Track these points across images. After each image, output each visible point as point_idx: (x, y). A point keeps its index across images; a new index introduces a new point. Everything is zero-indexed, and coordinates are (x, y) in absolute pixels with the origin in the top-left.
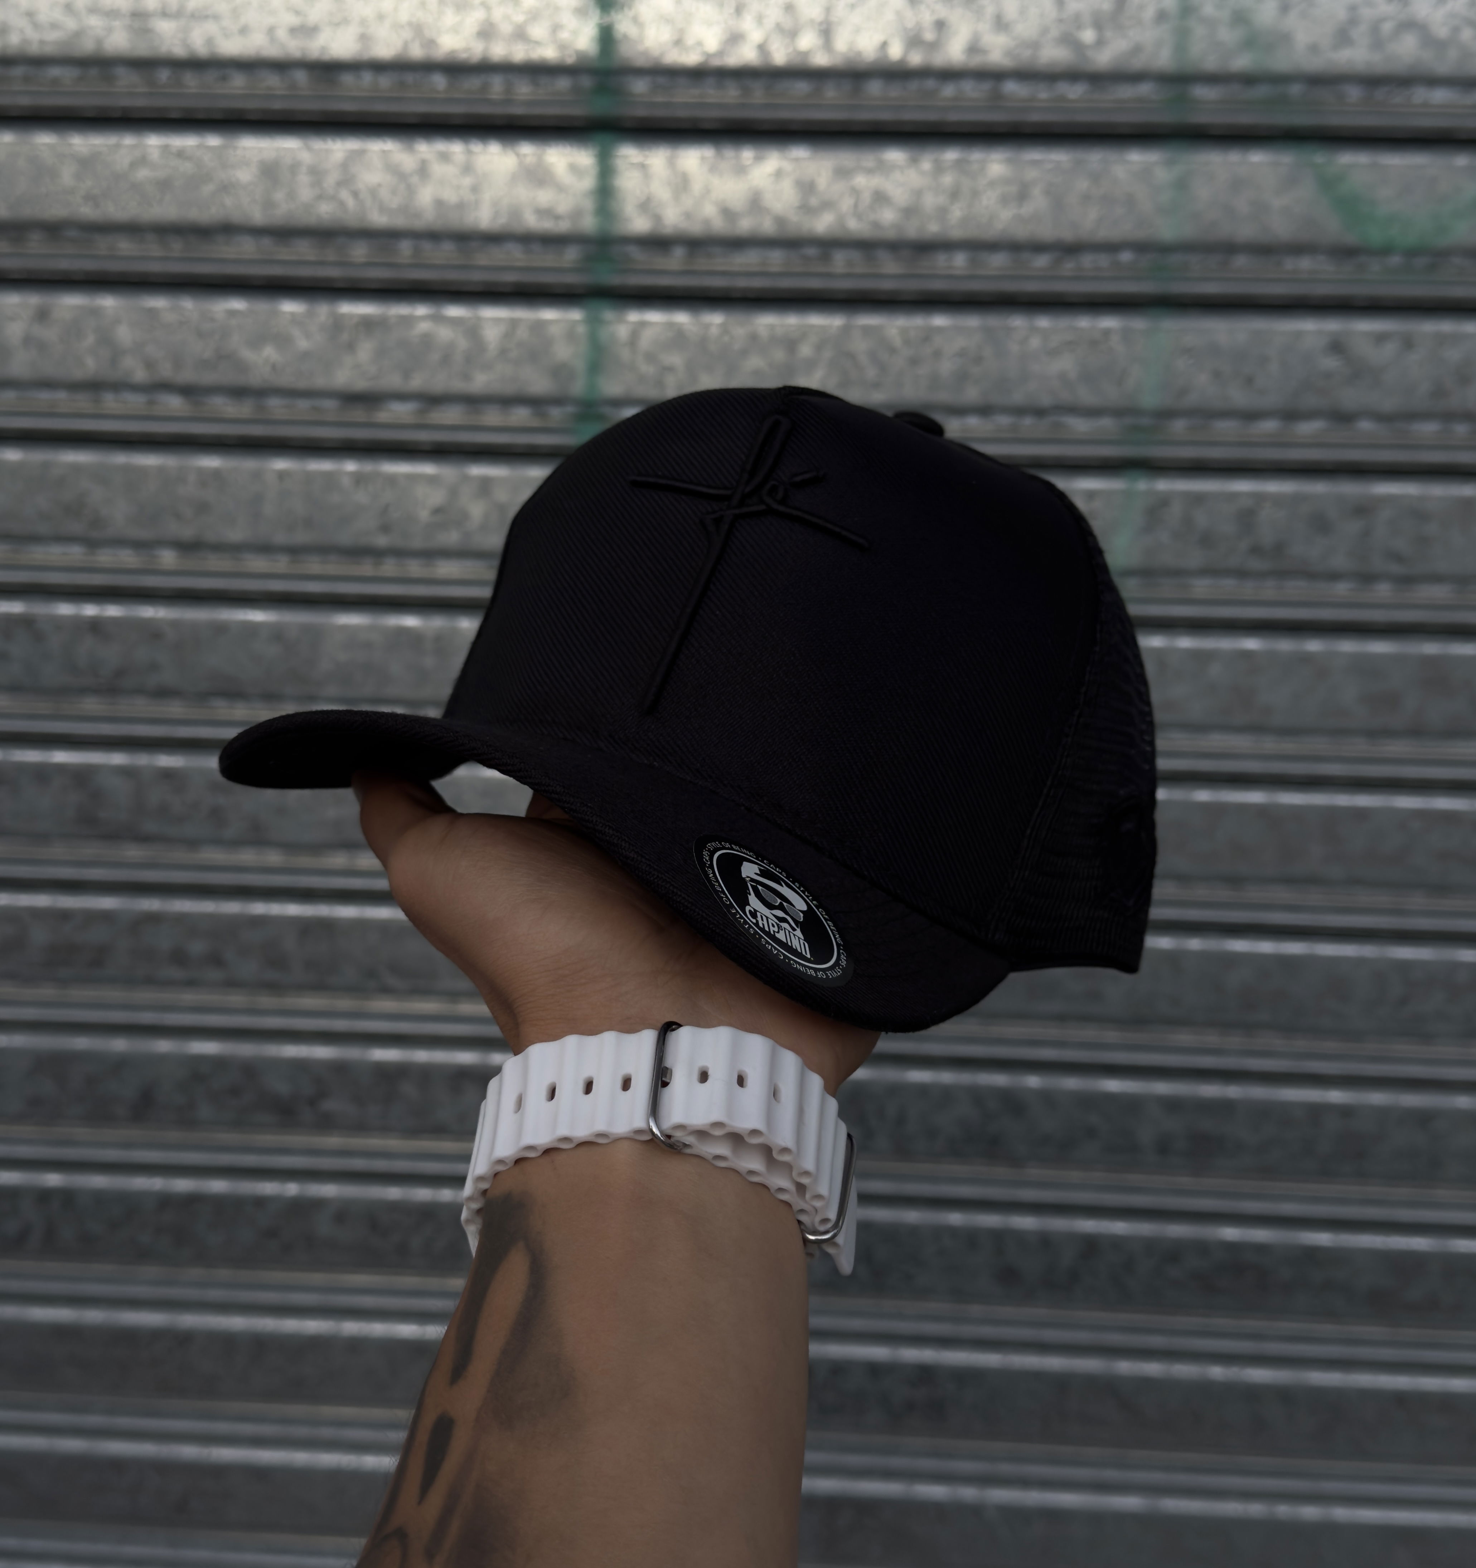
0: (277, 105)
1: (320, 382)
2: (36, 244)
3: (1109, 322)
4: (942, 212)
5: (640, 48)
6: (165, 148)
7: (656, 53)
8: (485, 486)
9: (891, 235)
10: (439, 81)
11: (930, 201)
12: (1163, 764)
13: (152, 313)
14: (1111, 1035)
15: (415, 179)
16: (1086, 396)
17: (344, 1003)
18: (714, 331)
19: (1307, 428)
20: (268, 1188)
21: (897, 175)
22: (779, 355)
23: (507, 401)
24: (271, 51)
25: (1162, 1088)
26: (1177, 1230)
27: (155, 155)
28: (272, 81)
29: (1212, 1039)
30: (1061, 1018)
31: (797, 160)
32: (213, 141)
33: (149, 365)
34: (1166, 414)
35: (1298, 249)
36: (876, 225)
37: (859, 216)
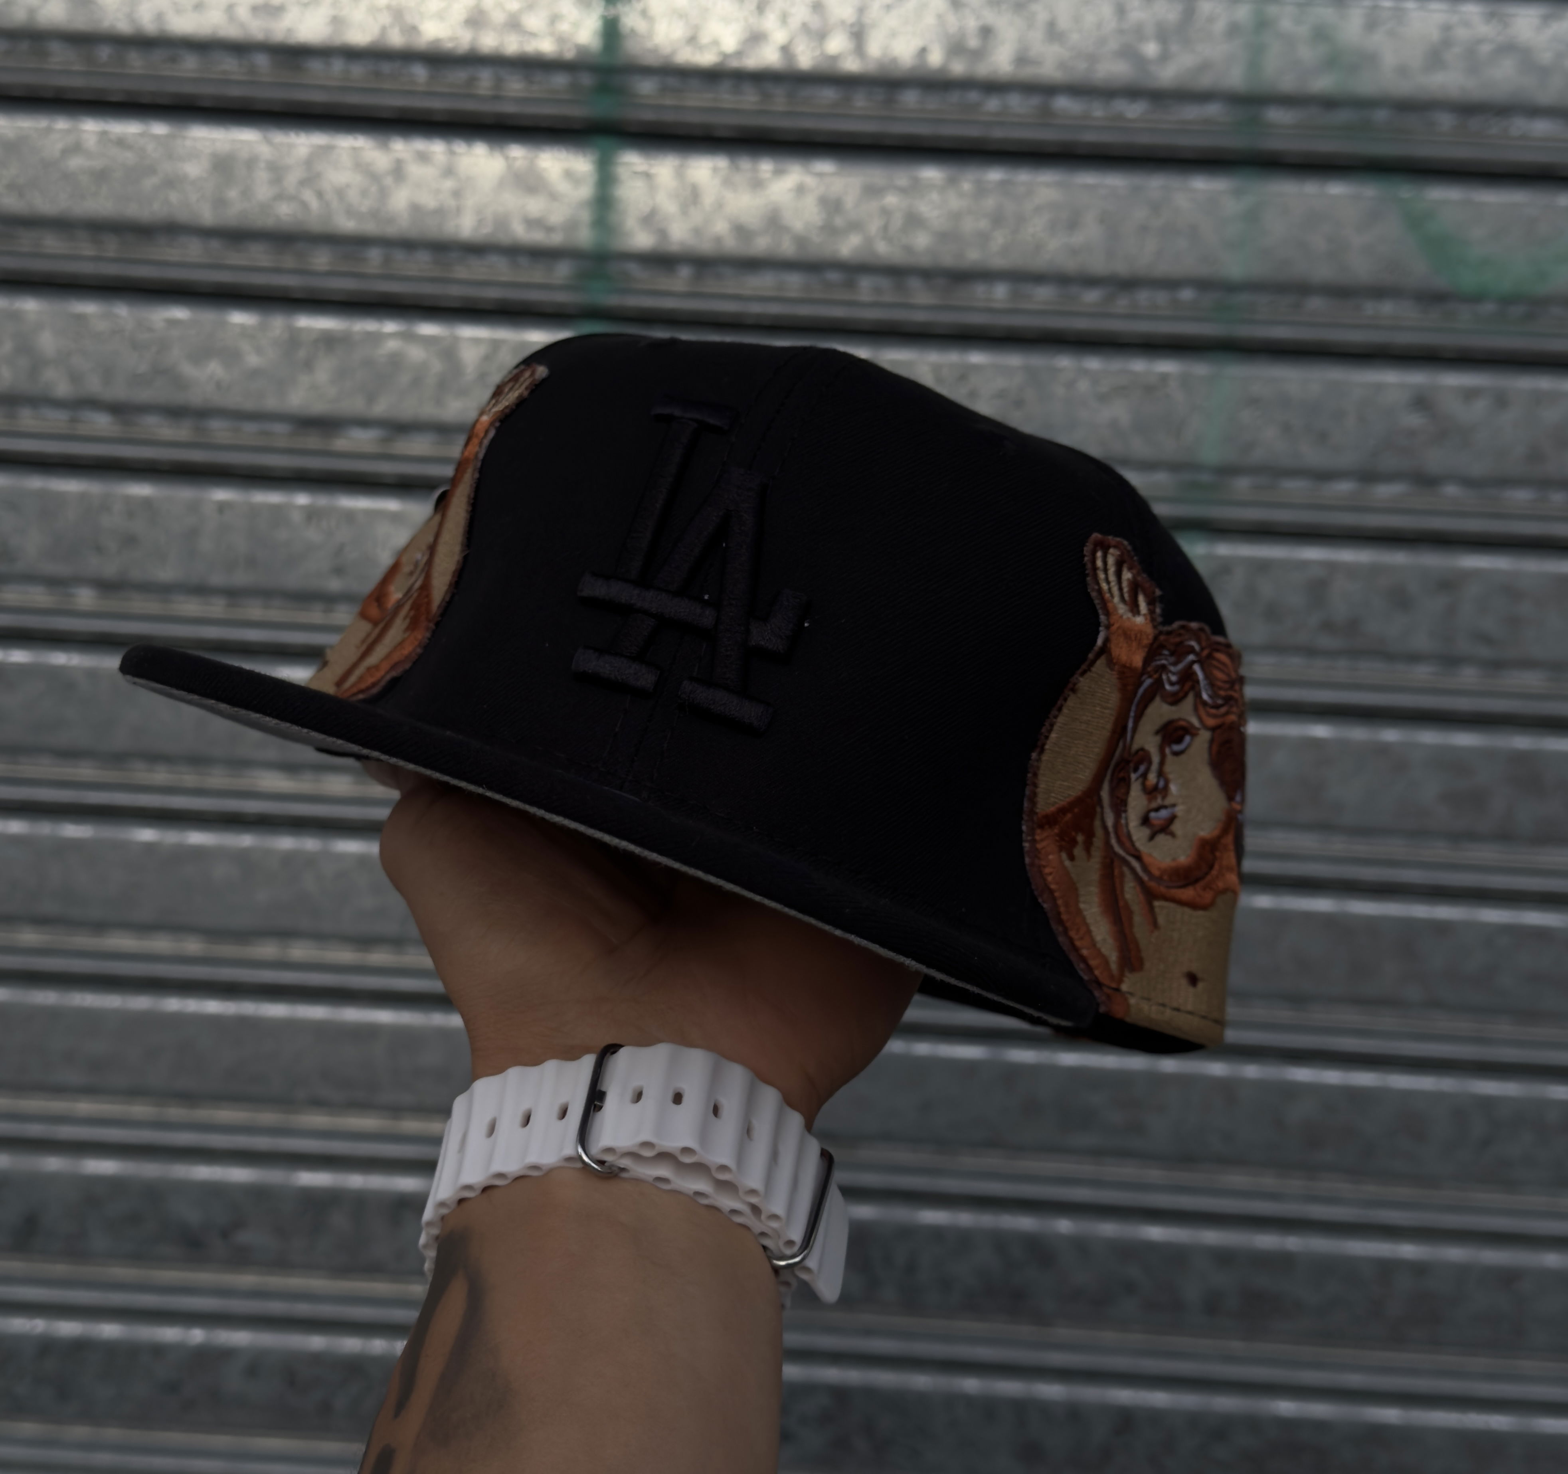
0: (235, 92)
1: (271, 403)
3: (1167, 367)
4: (984, 238)
5: (649, 45)
6: (104, 134)
7: (666, 50)
9: (925, 261)
10: (420, 73)
11: (969, 225)
13: (81, 318)
14: (1155, 1174)
15: (389, 181)
17: (268, 1117)
19: (1385, 492)
21: (935, 196)
24: (230, 31)
25: (1211, 1237)
26: (1227, 1404)
27: (91, 142)
28: (229, 65)
29: (1269, 1181)
30: (1097, 1153)
31: (820, 175)
32: (159, 129)
33: (75, 378)
34: (1228, 471)
35: (1379, 292)
36: (908, 249)
37: (889, 240)
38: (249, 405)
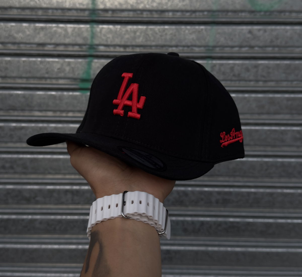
1: (32, 41)
3: (202, 27)
4: (167, 4)
8: (69, 63)
9: (156, 9)
11: (164, 1)
16: (198, 43)
17: (41, 176)
18: (118, 30)
19: (244, 49)
20: (25, 217)
22: (132, 35)
23: (73, 45)
25: (217, 189)
26: (220, 219)
29: (227, 179)
34: (215, 47)
35: (242, 11)
36: (152, 6)
37: (149, 5)
38: (28, 41)
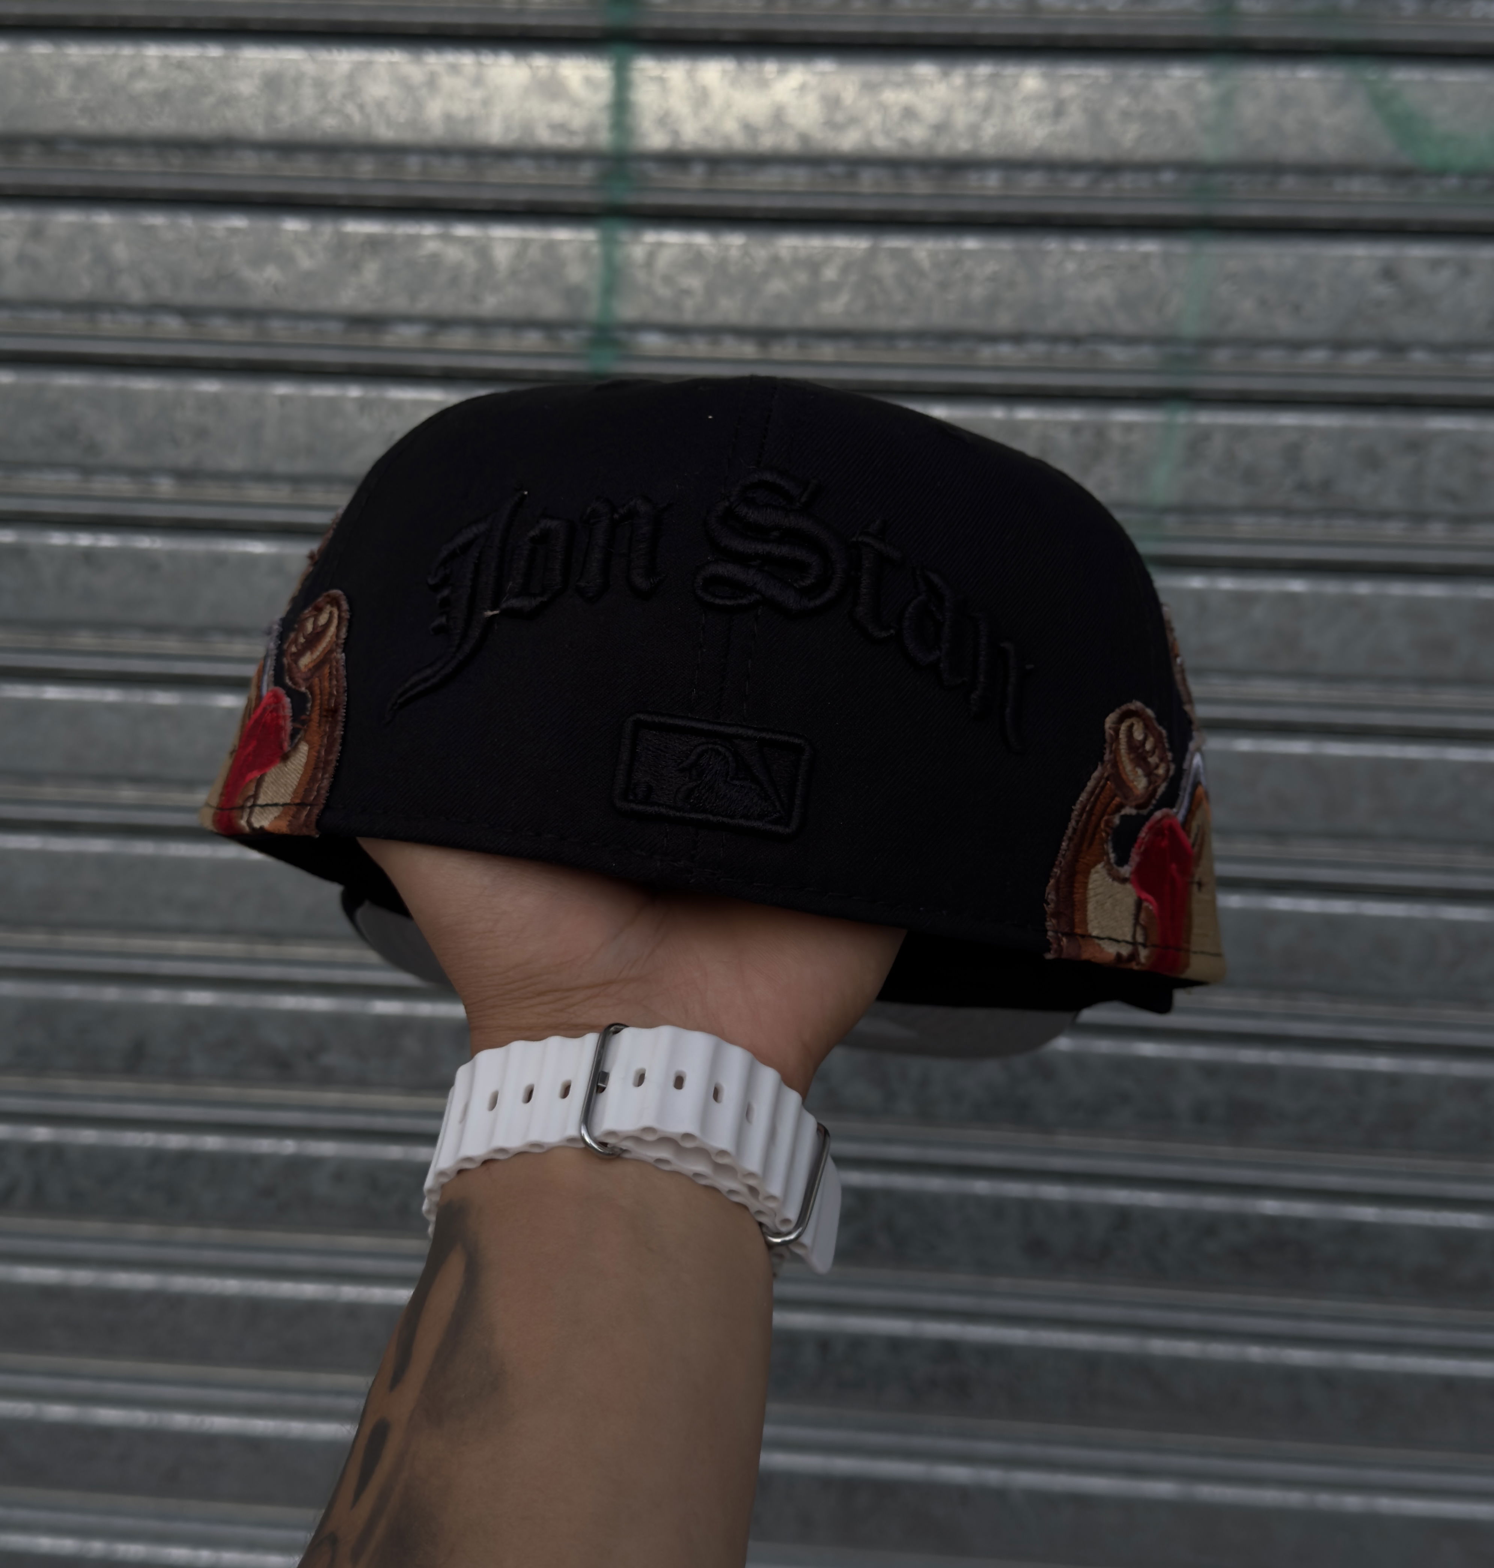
0: (282, 15)
1: (323, 303)
2: (30, 157)
3: (1149, 246)
4: (974, 130)
6: (165, 59)
9: (918, 152)
11: (962, 118)
12: (1201, 711)
13: (150, 229)
15: (424, 92)
16: (1124, 324)
18: (734, 253)
19: (1358, 359)
20: (264, 1145)
21: (928, 90)
22: (802, 277)
23: (518, 325)
25: (1199, 1052)
26: (1214, 1202)
27: (154, 66)
29: (1253, 1001)
31: (823, 74)
32: (215, 51)
33: (147, 285)
34: (1209, 343)
35: (1348, 170)
36: (905, 142)
37: (887, 133)
38: (304, 306)
